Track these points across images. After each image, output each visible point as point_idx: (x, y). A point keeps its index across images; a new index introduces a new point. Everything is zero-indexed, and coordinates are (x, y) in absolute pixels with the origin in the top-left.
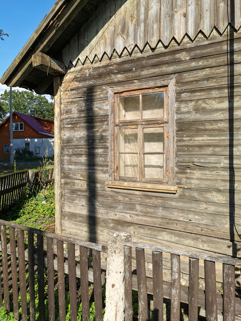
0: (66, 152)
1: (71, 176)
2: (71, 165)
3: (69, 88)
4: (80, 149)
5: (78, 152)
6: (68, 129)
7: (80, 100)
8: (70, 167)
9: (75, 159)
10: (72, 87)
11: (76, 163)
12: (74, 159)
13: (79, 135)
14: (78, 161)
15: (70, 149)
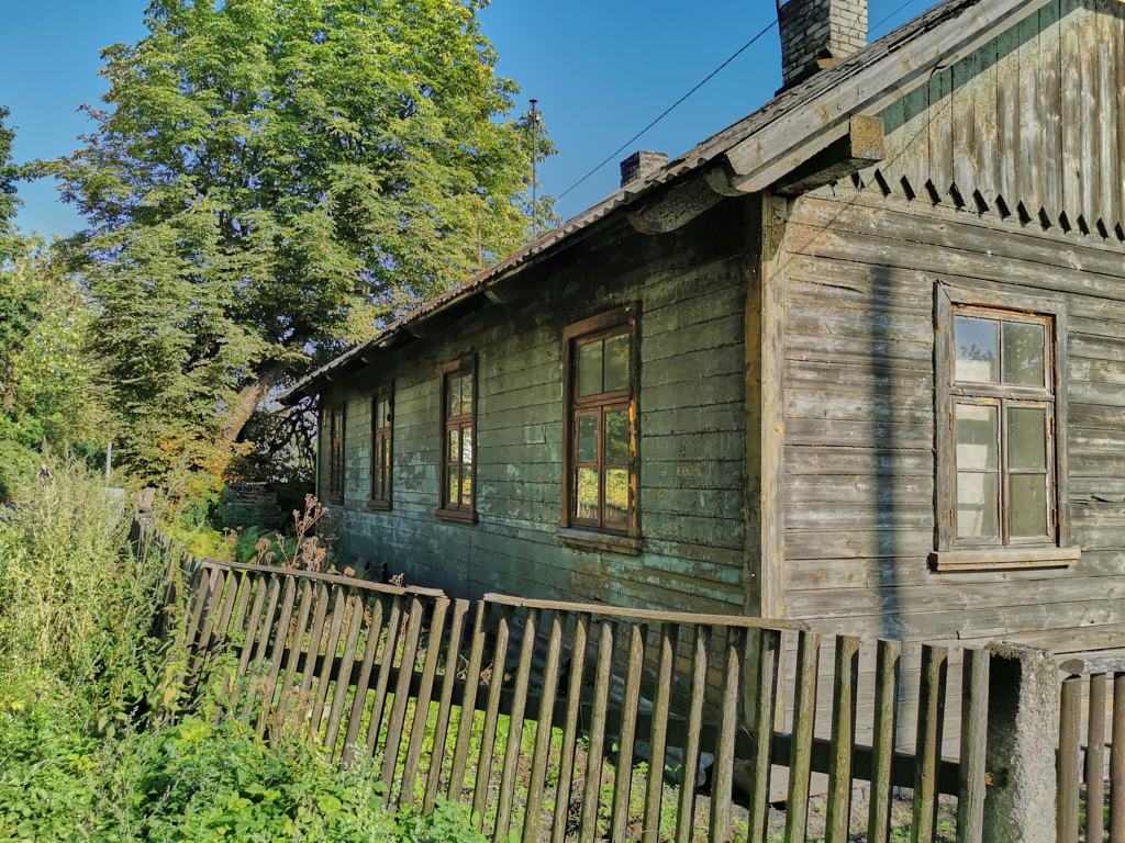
0: (797, 466)
1: (815, 547)
2: (815, 509)
3: (812, 249)
4: (846, 457)
5: (840, 468)
6: (805, 385)
7: (847, 298)
8: (813, 516)
9: (832, 491)
10: (821, 247)
11: (833, 505)
12: (827, 489)
13: (844, 410)
14: (842, 497)
15: (811, 454)
